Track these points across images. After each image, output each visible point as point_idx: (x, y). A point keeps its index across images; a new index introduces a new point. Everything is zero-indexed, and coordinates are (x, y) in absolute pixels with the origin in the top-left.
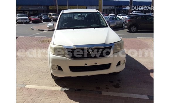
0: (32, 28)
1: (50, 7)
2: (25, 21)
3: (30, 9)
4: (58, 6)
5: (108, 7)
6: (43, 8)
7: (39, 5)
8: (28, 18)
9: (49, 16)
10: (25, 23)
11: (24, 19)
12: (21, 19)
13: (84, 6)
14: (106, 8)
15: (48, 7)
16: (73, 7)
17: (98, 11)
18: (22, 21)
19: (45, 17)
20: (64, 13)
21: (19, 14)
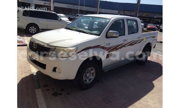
3: (155, 17)
8: (143, 24)
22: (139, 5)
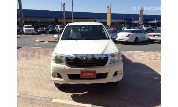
0: (34, 39)
1: (58, 19)
2: (31, 32)
3: (39, 21)
4: (66, 18)
5: (117, 21)
6: (51, 20)
7: (48, 17)
8: (34, 29)
9: (56, 28)
10: (30, 34)
11: (30, 30)
12: (27, 30)
13: (93, 19)
14: (115, 21)
15: (56, 19)
16: (82, 19)
17: (102, 25)
18: (28, 32)
19: (52, 28)
20: (69, 25)
21: (26, 26)
22: (22, 10)
